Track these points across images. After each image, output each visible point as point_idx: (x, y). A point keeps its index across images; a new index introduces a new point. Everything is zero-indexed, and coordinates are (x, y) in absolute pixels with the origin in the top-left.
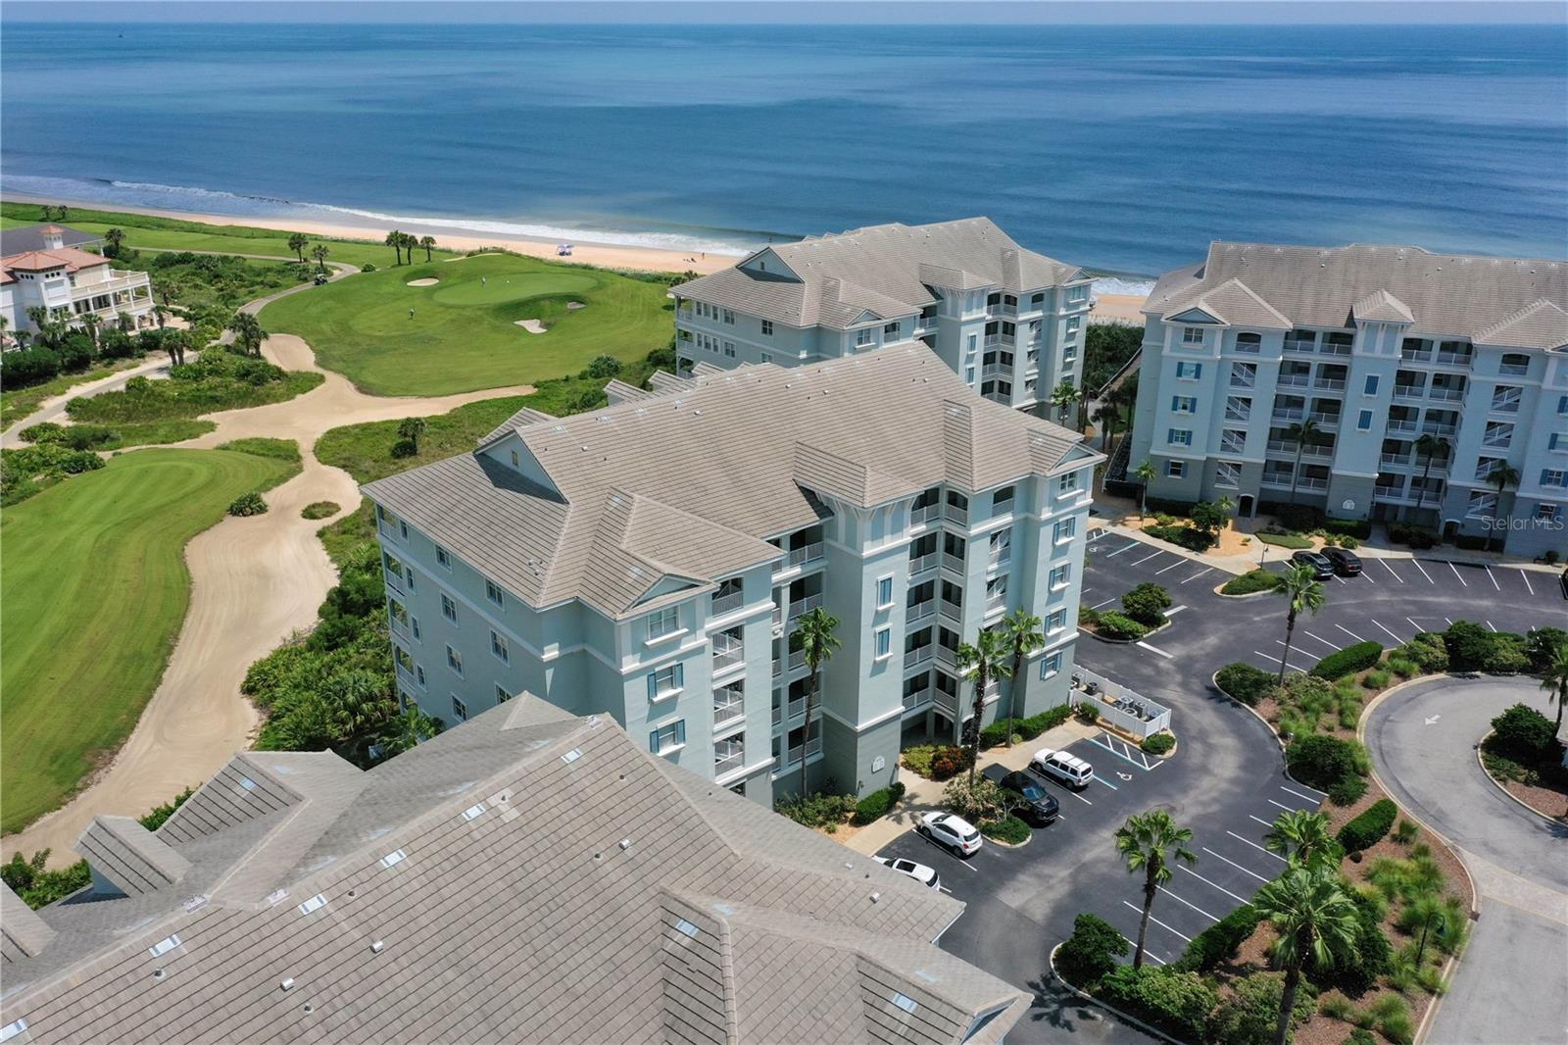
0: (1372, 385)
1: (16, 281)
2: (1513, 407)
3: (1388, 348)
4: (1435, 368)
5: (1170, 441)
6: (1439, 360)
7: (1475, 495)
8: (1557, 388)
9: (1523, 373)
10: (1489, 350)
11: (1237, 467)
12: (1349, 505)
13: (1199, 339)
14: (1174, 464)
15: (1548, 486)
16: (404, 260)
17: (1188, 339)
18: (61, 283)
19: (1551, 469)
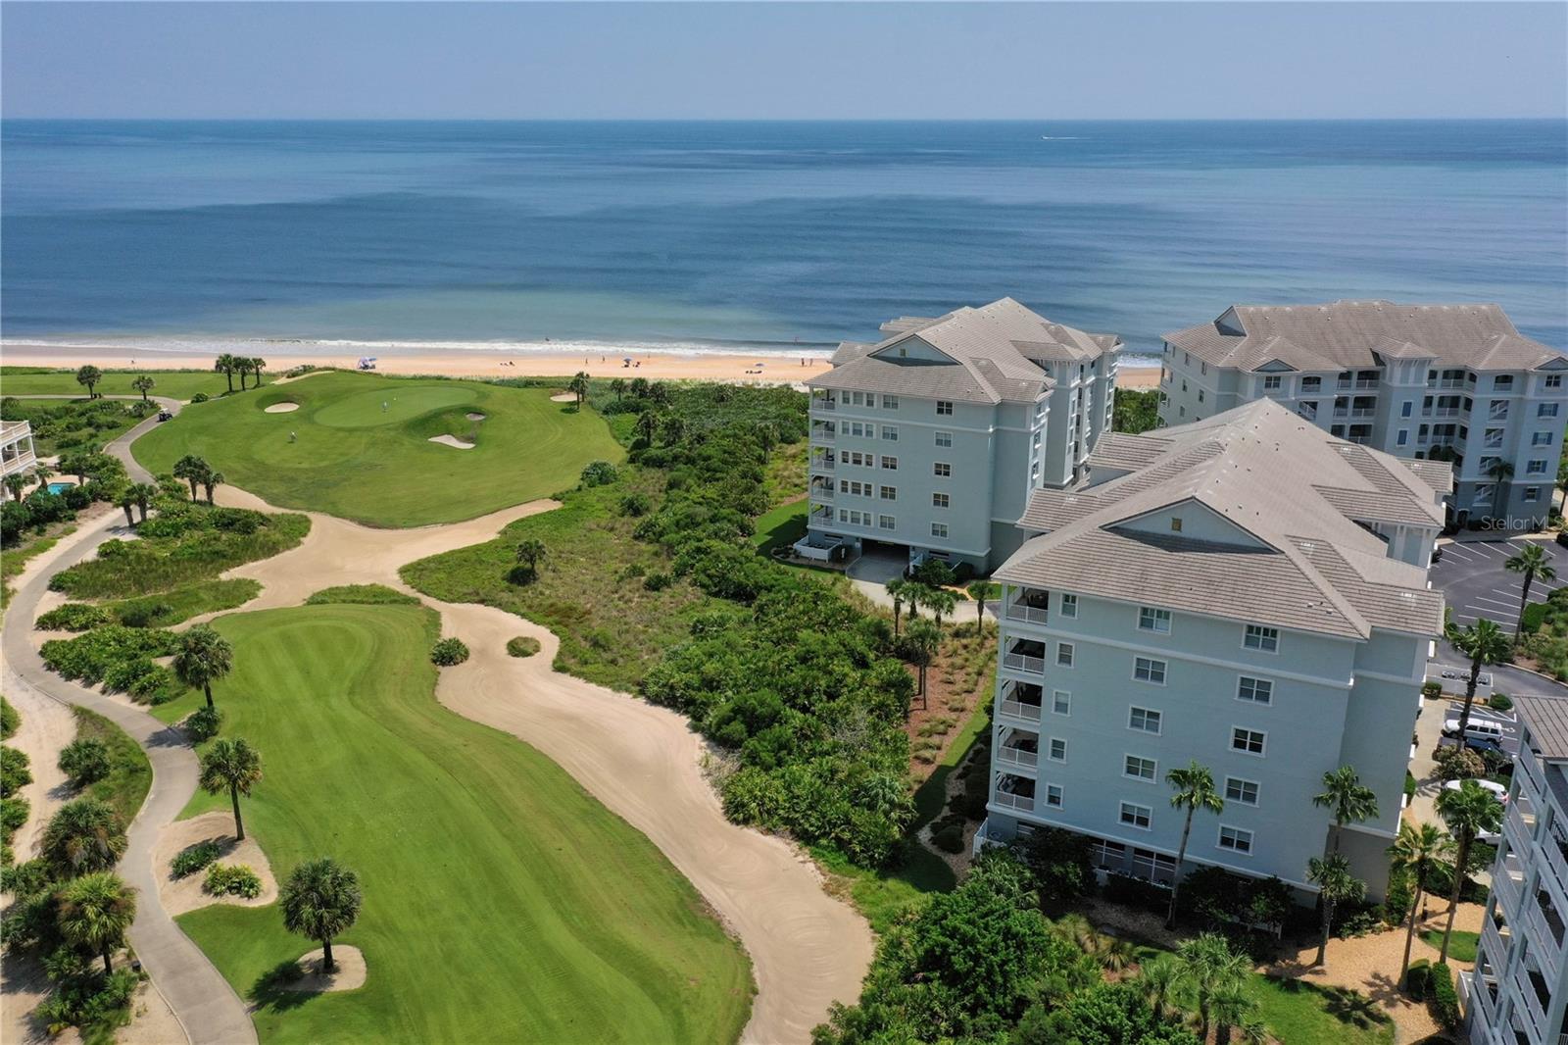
0: (1407, 409)
2: (1502, 416)
3: (1418, 380)
4: (1439, 392)
6: (1442, 386)
7: (1480, 487)
8: (1537, 398)
9: (1509, 389)
10: (1486, 373)
15: (1533, 473)
19: (1534, 460)
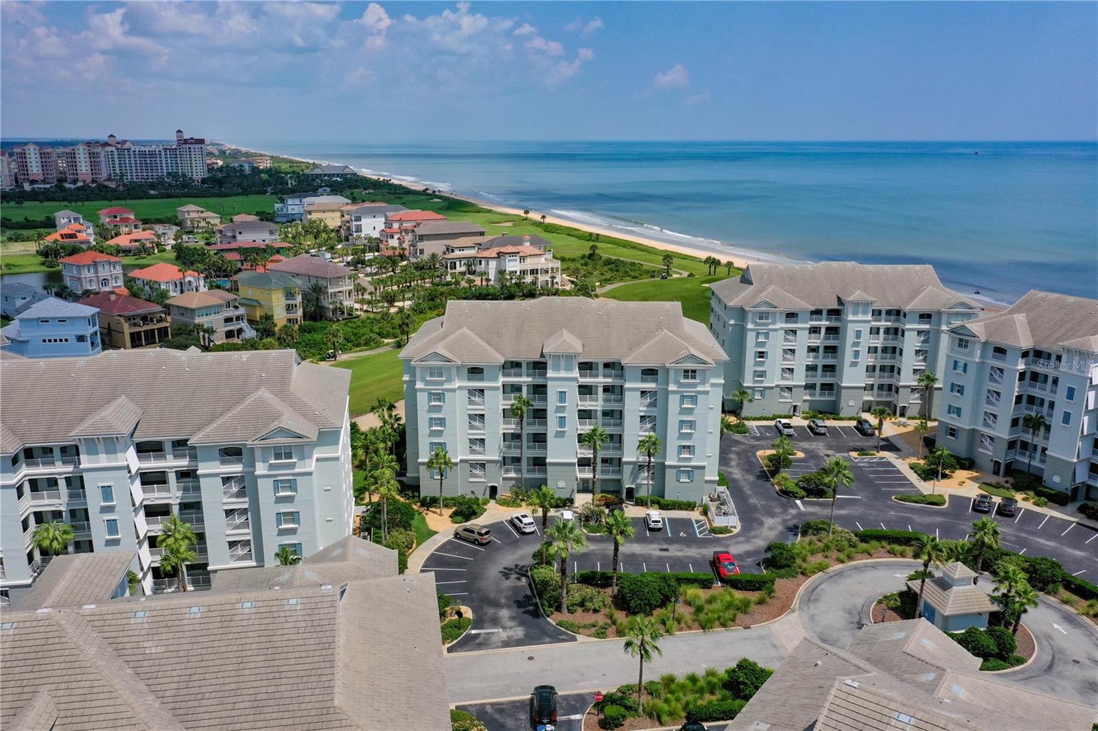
1: (499, 257)
5: (949, 413)
11: (992, 439)
12: (1057, 479)
13: (966, 346)
14: (951, 429)
16: (712, 273)
17: (960, 345)
18: (516, 260)
